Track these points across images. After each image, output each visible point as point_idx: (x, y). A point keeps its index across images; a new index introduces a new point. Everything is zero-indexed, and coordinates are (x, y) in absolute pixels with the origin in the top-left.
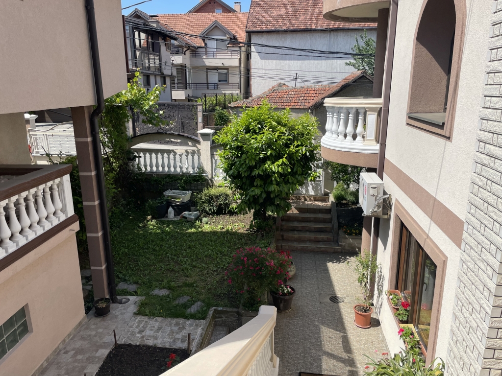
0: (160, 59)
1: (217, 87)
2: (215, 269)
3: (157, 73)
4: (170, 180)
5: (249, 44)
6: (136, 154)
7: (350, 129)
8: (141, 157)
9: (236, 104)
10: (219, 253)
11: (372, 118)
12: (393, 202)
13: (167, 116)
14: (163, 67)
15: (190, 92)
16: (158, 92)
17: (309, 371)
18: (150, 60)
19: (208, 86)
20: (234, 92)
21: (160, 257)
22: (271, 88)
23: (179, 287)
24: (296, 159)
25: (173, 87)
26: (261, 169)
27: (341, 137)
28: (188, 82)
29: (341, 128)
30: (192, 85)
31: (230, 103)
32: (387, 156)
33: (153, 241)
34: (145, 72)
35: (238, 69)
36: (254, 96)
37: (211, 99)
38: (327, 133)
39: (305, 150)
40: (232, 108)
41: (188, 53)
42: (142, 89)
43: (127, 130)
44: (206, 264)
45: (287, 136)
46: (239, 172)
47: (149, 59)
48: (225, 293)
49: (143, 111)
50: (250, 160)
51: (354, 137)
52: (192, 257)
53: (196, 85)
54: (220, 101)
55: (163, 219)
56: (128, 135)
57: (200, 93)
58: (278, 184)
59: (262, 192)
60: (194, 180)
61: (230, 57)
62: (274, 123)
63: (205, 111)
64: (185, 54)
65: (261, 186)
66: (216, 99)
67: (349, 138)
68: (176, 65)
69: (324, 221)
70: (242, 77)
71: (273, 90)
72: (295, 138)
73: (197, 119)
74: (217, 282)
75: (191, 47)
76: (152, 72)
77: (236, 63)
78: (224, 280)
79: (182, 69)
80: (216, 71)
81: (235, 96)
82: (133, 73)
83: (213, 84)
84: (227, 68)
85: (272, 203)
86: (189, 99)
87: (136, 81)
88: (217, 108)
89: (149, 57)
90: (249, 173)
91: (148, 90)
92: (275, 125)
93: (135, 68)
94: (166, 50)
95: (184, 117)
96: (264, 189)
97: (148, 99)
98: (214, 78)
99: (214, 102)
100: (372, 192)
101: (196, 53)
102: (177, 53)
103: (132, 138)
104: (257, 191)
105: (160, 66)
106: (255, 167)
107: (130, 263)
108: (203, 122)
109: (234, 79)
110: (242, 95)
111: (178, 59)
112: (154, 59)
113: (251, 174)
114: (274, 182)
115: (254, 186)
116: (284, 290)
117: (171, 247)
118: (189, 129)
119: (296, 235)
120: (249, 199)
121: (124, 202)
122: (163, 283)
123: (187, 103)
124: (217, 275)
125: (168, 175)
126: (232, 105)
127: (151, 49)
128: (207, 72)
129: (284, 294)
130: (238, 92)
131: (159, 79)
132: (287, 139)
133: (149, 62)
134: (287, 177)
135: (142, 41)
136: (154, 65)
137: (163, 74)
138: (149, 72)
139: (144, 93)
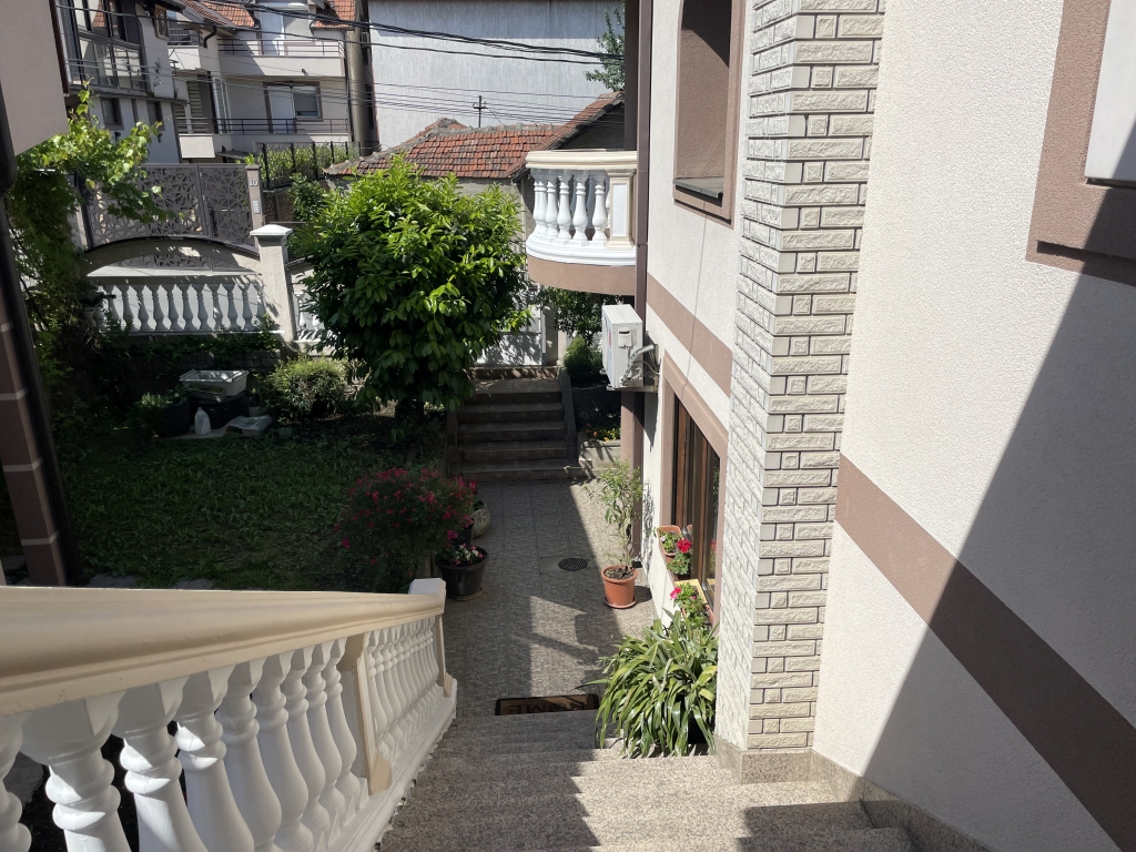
0: (142, 59)
1: (293, 127)
2: (315, 530)
3: (138, 93)
4: (194, 348)
5: (363, 25)
6: (101, 289)
7: (580, 216)
8: (114, 297)
9: (343, 169)
10: (322, 499)
11: (620, 192)
12: (661, 356)
13: (174, 199)
14: (152, 79)
15: (227, 141)
16: (142, 139)
17: (516, 696)
18: (117, 61)
19: (270, 125)
20: (335, 139)
21: (186, 516)
22: (423, 130)
23: (234, 571)
24: (476, 285)
25: (180, 129)
26: (401, 308)
27: (564, 234)
28: (219, 116)
29: (563, 216)
30: (231, 122)
31: (327, 166)
32: (653, 269)
33: (164, 485)
34: (105, 90)
35: (342, 85)
36: (384, 148)
37: (279, 156)
38: (538, 228)
39: (495, 264)
40: (333, 177)
41: (212, 42)
42: (101, 132)
43: (73, 231)
44: (294, 521)
45: (455, 234)
46: (352, 318)
47: (113, 58)
48: (339, 574)
49: (110, 185)
50: (376, 290)
51: (590, 233)
52: (261, 511)
53: (240, 122)
54: (302, 161)
55: (183, 437)
56: (77, 244)
57: (252, 141)
58: (441, 341)
59: (408, 360)
60: (253, 346)
61: (321, 54)
62: (424, 207)
63: (265, 185)
64: (205, 46)
65: (405, 347)
66: (293, 158)
67: (580, 235)
68: (186, 73)
69: (548, 417)
70: (354, 102)
71: (428, 136)
72: (473, 239)
73: (249, 205)
74: (321, 554)
75: (218, 30)
76: (125, 92)
77: (334, 69)
78: (336, 549)
79: (200, 83)
80: (288, 89)
81: (340, 149)
82: (75, 93)
83: (284, 122)
84: (315, 82)
85: (433, 385)
86: (223, 157)
87: (83, 114)
88: (297, 176)
89: (112, 52)
90: (375, 320)
91: (117, 135)
92: (424, 211)
93: (79, 83)
94: (157, 36)
95: (215, 201)
96: (412, 352)
97: (122, 157)
98: (284, 106)
99: (289, 165)
100: (622, 340)
101: (235, 42)
102: (186, 42)
103: (87, 252)
104: (398, 358)
105: (144, 77)
106: (389, 303)
107: (113, 534)
108: (264, 213)
109: (334, 109)
110: (357, 148)
111: (188, 58)
112: (127, 57)
113: (379, 320)
114: (432, 337)
115: (389, 347)
116: (464, 555)
117: (209, 493)
118: (231, 230)
119: (491, 450)
120: (380, 378)
121: (83, 405)
122: (196, 567)
123: (221, 165)
124: (320, 540)
125: (188, 336)
126: (333, 170)
127: (116, 33)
128: (266, 92)
129: (464, 563)
130: (346, 139)
131: (143, 109)
132: (454, 243)
133: (114, 67)
134: (460, 325)
135: (93, 15)
136: (126, 74)
137: (152, 95)
138: (118, 91)
139: (107, 141)
